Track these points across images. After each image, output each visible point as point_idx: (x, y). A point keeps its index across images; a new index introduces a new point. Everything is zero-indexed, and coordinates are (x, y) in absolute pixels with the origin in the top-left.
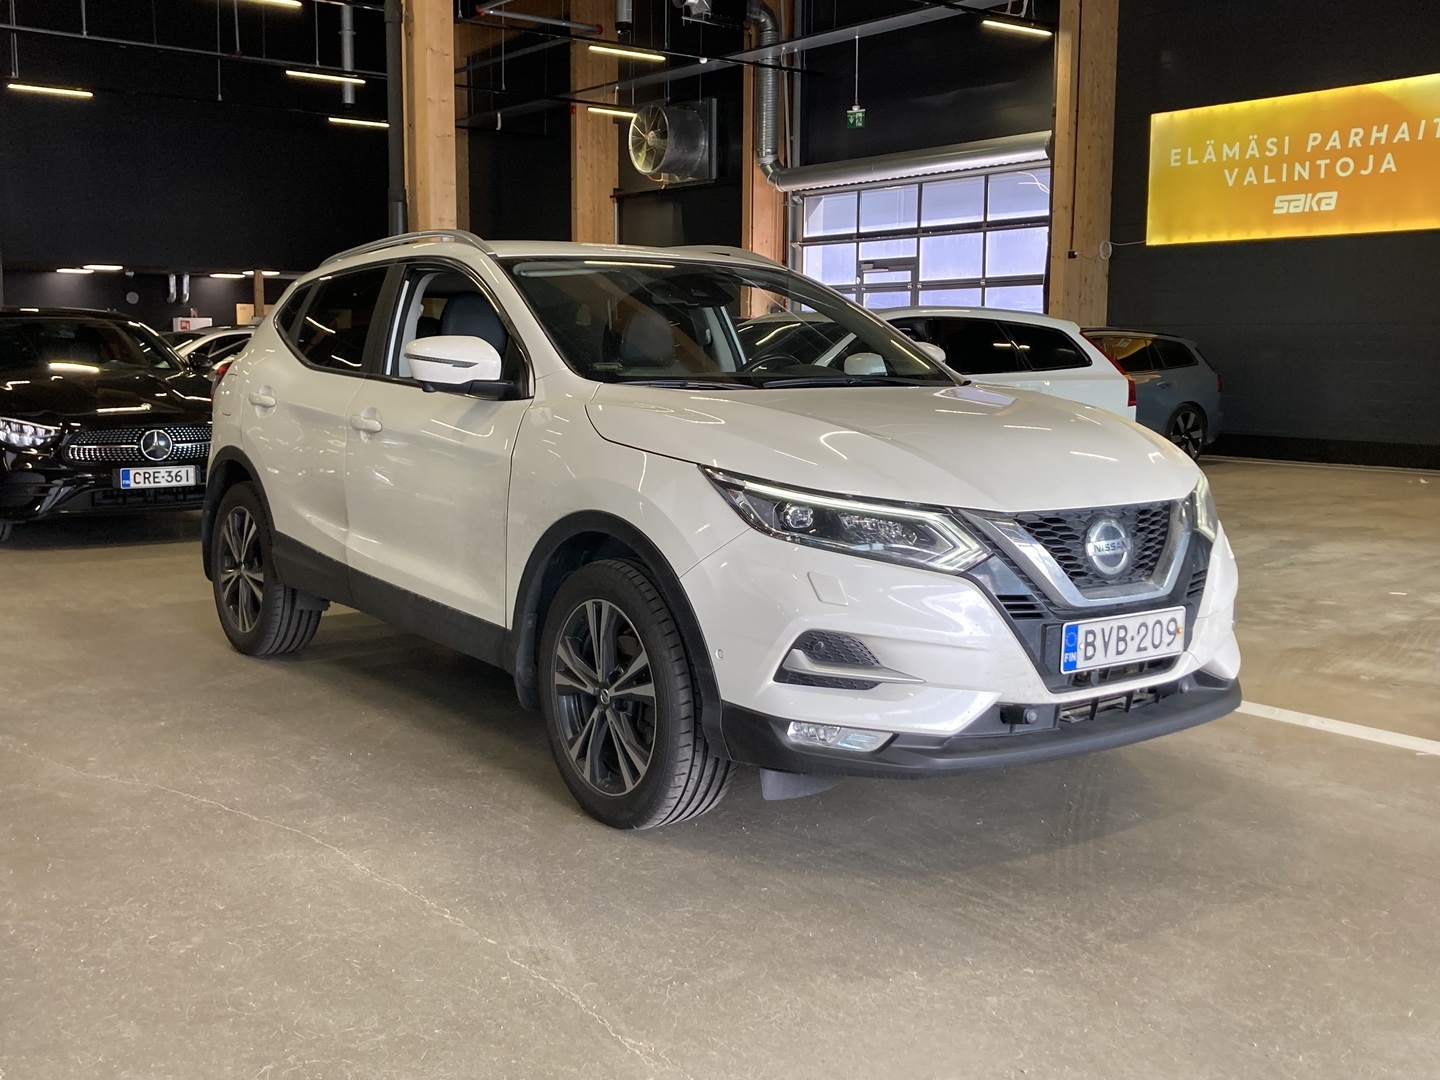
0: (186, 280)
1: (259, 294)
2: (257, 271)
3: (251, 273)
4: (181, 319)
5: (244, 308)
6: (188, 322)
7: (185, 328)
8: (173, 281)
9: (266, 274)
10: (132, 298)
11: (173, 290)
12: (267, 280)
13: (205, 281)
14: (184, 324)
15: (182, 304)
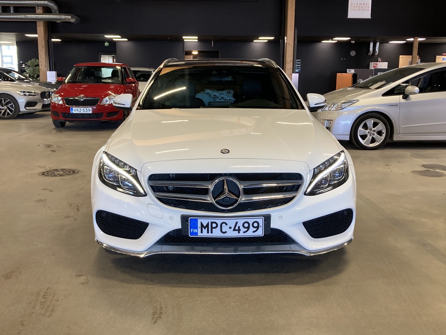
0: (378, 44)
1: (415, 50)
2: (416, 38)
3: (412, 39)
4: (373, 63)
5: (403, 57)
6: (377, 64)
7: (375, 67)
8: (372, 45)
9: (420, 39)
10: (353, 53)
11: (371, 49)
12: (420, 44)
13: (386, 45)
14: (375, 65)
15: (375, 56)
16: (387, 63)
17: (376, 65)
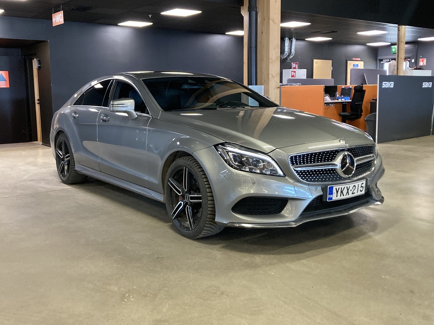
16: (306, 70)
17: (295, 73)
